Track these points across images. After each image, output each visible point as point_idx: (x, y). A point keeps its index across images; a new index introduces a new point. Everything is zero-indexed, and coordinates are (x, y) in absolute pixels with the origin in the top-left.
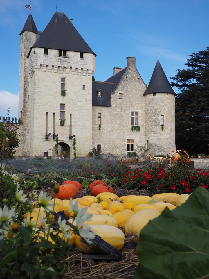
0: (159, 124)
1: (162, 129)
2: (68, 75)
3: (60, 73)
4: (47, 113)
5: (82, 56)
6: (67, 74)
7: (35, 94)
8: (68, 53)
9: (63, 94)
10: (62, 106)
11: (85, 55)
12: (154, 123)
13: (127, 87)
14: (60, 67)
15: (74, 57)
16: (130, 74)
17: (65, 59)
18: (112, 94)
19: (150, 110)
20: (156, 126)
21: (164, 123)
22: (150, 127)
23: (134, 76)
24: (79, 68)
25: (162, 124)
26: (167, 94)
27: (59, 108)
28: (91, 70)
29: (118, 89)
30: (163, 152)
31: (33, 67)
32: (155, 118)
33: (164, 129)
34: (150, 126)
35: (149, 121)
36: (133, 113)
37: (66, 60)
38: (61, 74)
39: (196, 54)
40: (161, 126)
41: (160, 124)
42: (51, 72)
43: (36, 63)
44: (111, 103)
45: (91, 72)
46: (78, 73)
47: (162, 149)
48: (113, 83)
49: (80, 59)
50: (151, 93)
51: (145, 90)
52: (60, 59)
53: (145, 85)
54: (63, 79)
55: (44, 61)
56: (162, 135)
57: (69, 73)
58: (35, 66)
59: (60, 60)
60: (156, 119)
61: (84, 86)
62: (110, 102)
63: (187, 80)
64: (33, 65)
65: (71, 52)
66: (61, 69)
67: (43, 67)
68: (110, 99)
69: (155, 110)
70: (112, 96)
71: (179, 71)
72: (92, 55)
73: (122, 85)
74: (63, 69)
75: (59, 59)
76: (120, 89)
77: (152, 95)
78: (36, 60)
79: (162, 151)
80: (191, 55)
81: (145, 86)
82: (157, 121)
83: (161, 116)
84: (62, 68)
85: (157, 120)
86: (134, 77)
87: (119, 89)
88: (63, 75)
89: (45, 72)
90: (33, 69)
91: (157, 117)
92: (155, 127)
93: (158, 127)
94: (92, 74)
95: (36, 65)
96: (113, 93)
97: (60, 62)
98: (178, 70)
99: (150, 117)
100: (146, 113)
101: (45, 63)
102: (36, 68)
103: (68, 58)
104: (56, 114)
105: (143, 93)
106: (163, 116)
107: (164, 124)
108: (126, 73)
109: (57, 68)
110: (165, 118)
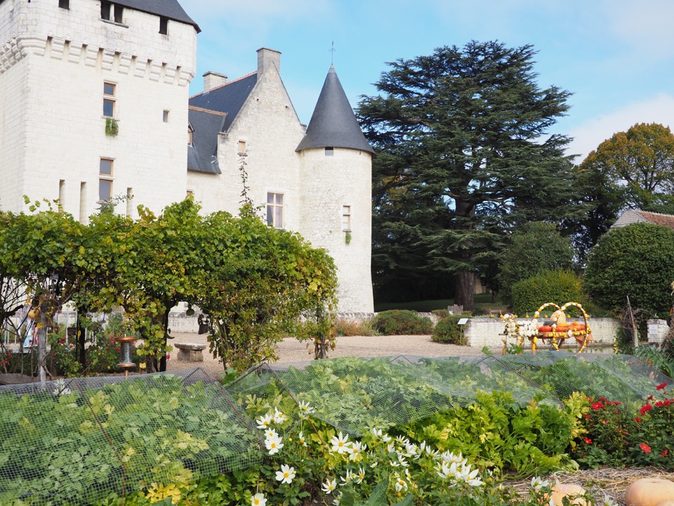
0: (340, 228)
1: (348, 239)
2: (125, 75)
3: (102, 68)
4: (62, 182)
5: (163, 30)
6: (121, 75)
7: (27, 123)
8: (126, 14)
9: (112, 129)
10: (106, 163)
11: (171, 25)
12: (326, 226)
13: (259, 127)
14: (105, 52)
15: (142, 28)
16: (267, 92)
17: (120, 29)
18: (223, 142)
19: (315, 190)
20: (331, 232)
21: (351, 225)
22: (315, 234)
23: (277, 98)
24: (157, 61)
25: (345, 227)
26: (359, 152)
27: (98, 170)
28: (188, 71)
29: (237, 129)
30: (347, 299)
31: (22, 41)
32: (330, 210)
33: (351, 241)
34: (315, 231)
35: (314, 219)
36: (270, 195)
37: (122, 35)
38: (105, 71)
39: (405, 61)
40: (345, 234)
41: (342, 229)
42: (77, 63)
43: (35, 31)
44: (218, 164)
45: (189, 75)
46: (151, 74)
47: (345, 292)
48: (218, 113)
49: (160, 34)
50: (321, 148)
51: (301, 139)
52: (106, 28)
53: (302, 125)
54: (109, 87)
55: (58, 26)
56: (346, 255)
57: (126, 72)
58: (32, 39)
59: (104, 32)
60: (333, 215)
61: (166, 113)
62: (216, 164)
63: (377, 122)
64: (25, 36)
65: (135, 12)
66: (105, 57)
67: (54, 45)
68: (215, 154)
69: (329, 190)
70: (221, 147)
71: (364, 98)
72: (192, 28)
73: (247, 119)
74: (113, 58)
75: (101, 28)
76: (242, 129)
77: (323, 151)
78: (36, 20)
79: (346, 297)
80: (391, 64)
81: (301, 127)
82: (332, 220)
83: (344, 206)
84: (111, 55)
85: (333, 218)
86: (276, 102)
87: (239, 129)
88: (111, 78)
89: (60, 59)
90: (22, 47)
91: (335, 210)
92: (328, 235)
93: (336, 234)
94: (188, 81)
95: (33, 36)
96: (225, 138)
97: (106, 36)
98: (363, 96)
99: (316, 208)
100: (303, 198)
101: (60, 34)
102: (31, 46)
103: (127, 27)
104: (86, 185)
105: (297, 145)
106: (349, 207)
107: (352, 229)
108: (258, 90)
109: (96, 54)
110: (352, 213)
